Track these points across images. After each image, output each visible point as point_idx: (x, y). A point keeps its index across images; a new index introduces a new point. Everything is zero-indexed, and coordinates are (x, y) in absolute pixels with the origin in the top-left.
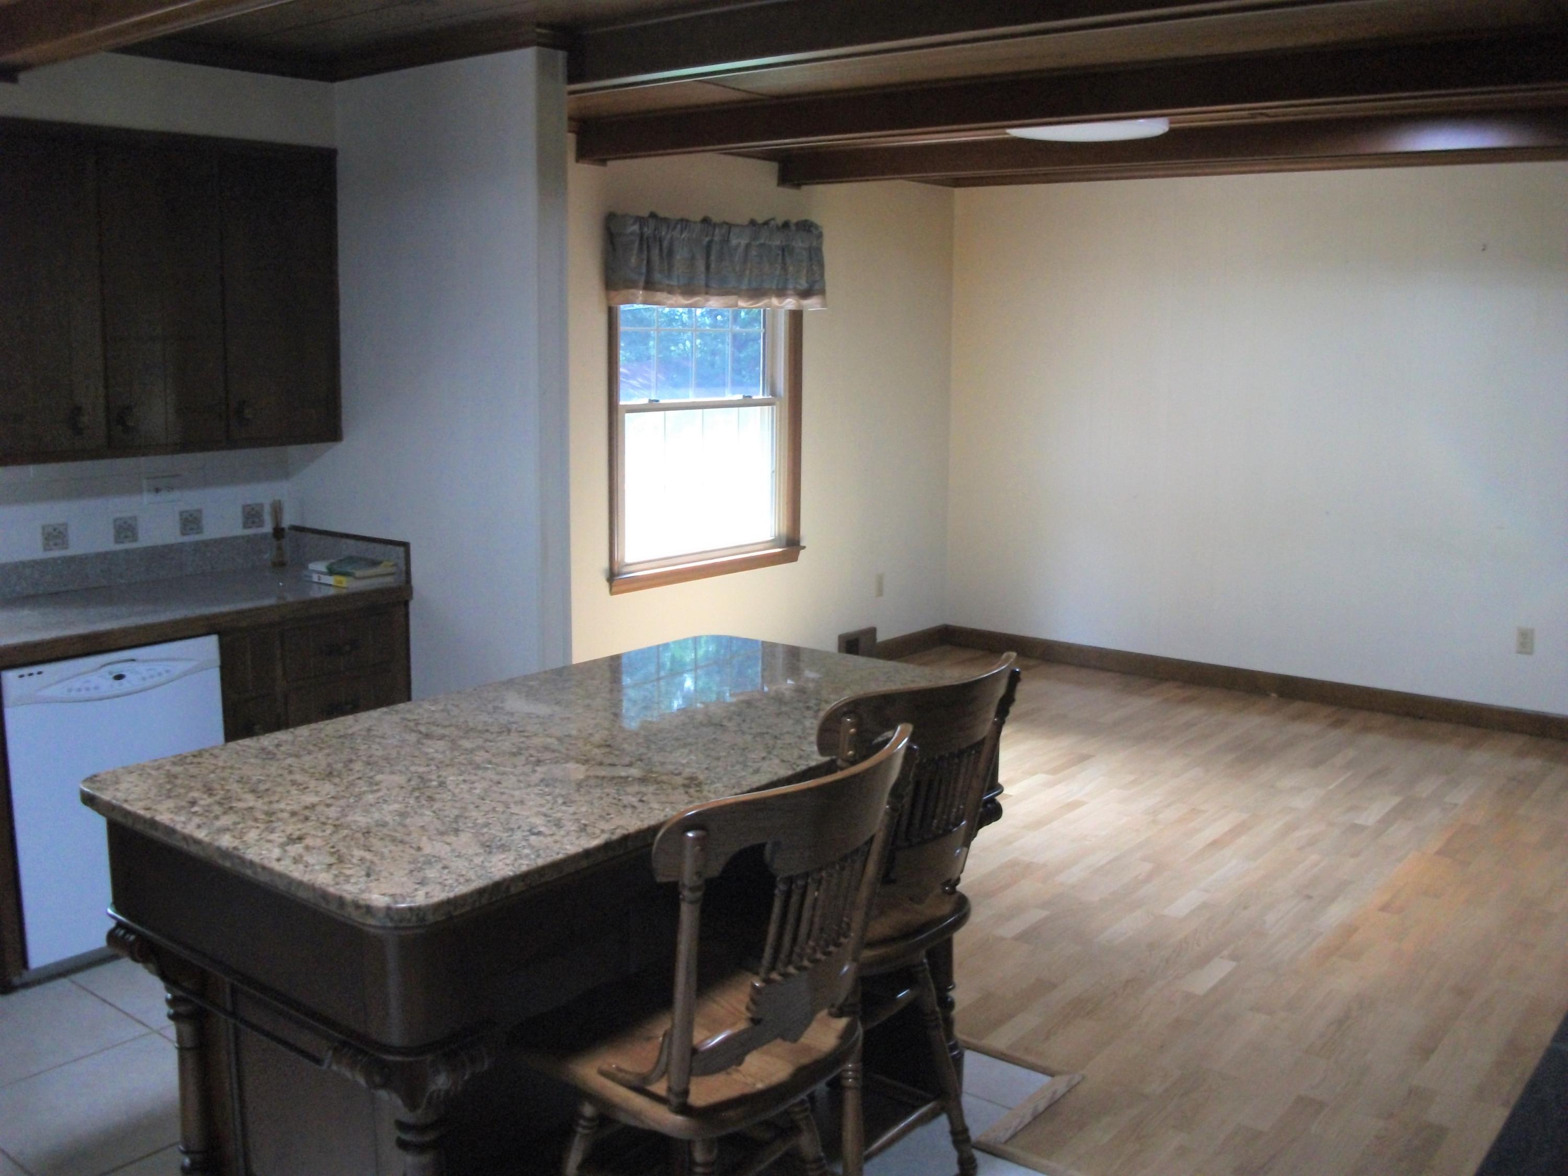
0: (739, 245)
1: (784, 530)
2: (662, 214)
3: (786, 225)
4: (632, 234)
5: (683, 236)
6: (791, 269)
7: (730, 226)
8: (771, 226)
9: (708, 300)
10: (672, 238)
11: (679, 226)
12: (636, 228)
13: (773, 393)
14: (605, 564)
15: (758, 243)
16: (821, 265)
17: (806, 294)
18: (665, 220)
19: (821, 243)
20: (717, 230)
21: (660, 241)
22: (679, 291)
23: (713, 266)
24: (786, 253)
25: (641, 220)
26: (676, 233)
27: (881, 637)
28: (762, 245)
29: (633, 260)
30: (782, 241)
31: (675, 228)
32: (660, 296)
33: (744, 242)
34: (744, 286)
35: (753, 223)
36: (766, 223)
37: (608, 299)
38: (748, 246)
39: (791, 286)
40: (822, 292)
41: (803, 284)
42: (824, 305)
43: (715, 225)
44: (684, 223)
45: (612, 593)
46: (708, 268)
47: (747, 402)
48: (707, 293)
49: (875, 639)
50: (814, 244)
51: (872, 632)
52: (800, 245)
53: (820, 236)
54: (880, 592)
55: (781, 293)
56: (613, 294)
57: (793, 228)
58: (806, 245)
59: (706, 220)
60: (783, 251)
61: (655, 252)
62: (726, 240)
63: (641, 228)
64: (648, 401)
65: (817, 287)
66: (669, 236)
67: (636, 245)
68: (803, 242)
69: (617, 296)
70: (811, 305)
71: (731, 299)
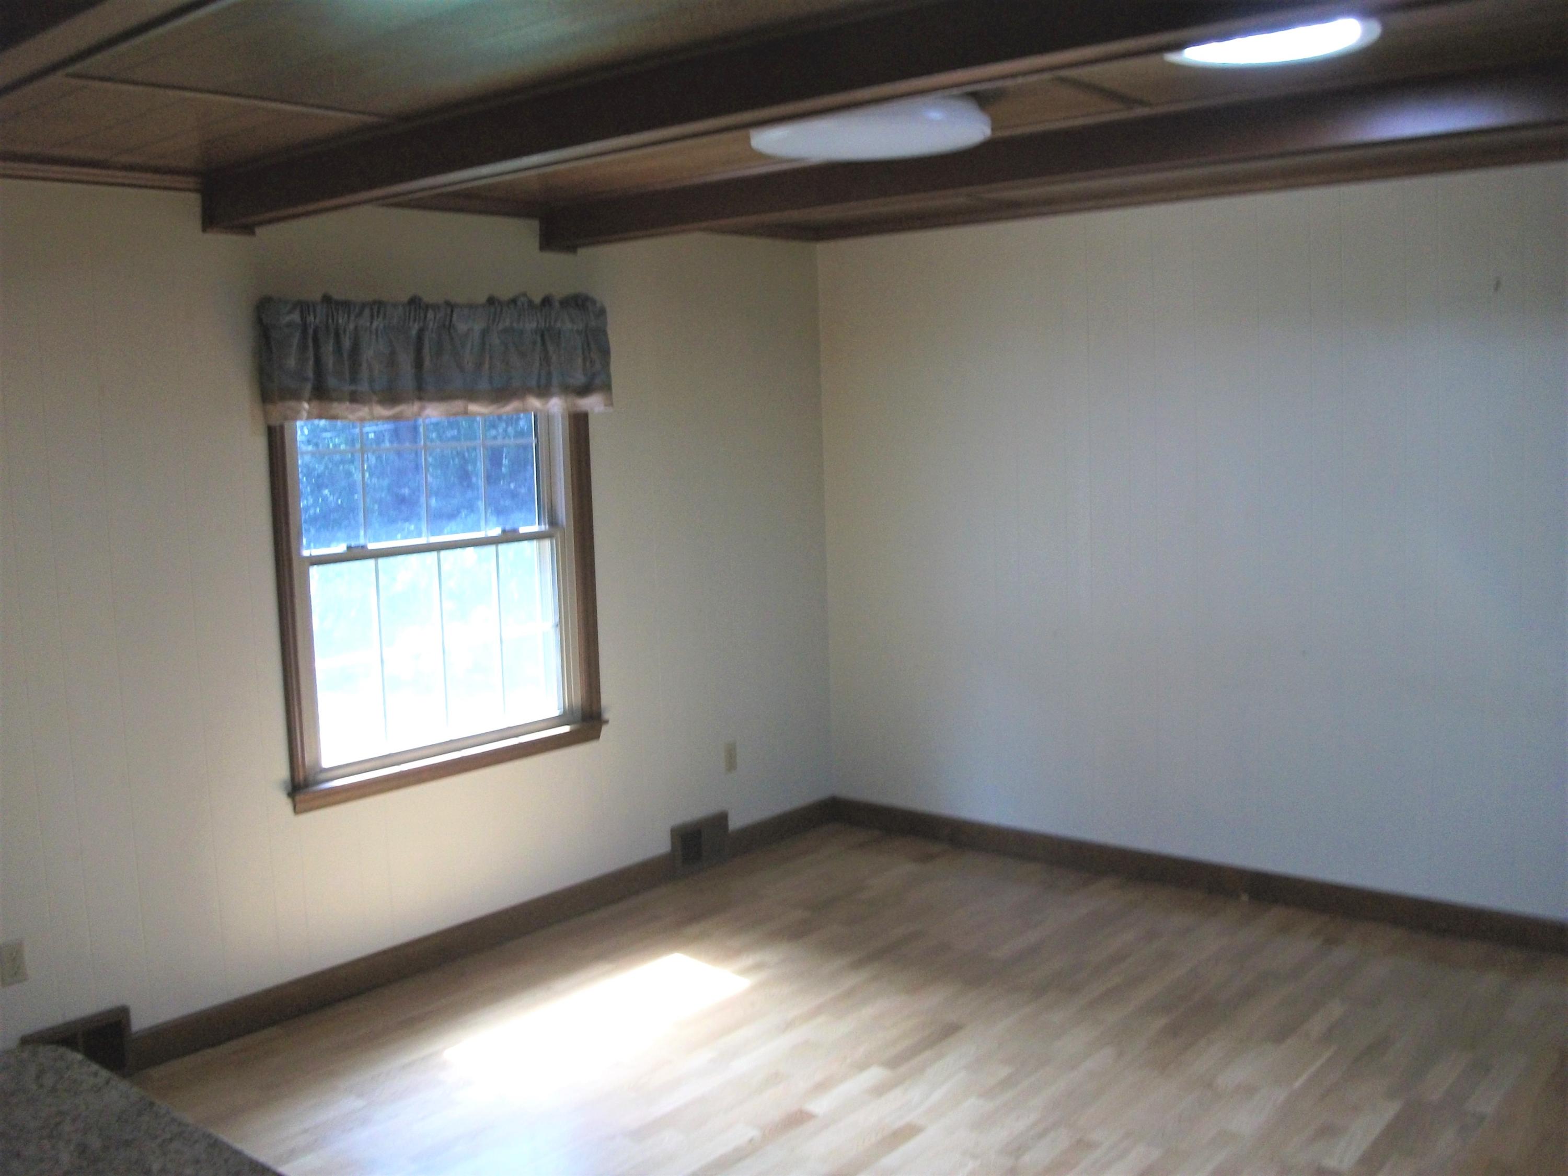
0: (471, 330)
1: (578, 699)
2: (336, 296)
3: (547, 301)
4: (289, 325)
5: (375, 324)
6: (554, 358)
7: (451, 306)
8: (519, 303)
9: (422, 409)
10: (356, 328)
11: (367, 312)
12: (296, 317)
13: (553, 522)
14: (282, 771)
15: (501, 327)
16: (605, 352)
17: (584, 391)
18: (346, 305)
19: (605, 324)
20: (430, 315)
21: (337, 335)
22: (375, 398)
23: (427, 363)
24: (547, 337)
25: (304, 307)
26: (364, 321)
27: (736, 822)
28: (505, 331)
29: (291, 363)
30: (538, 322)
31: (360, 314)
32: (338, 408)
33: (478, 327)
34: (484, 385)
35: (491, 301)
36: (514, 301)
37: (266, 414)
38: (485, 333)
39: (555, 381)
40: (606, 387)
41: (579, 378)
42: (610, 403)
43: (427, 307)
44: (378, 306)
45: (296, 810)
46: (419, 364)
47: (510, 537)
48: (420, 399)
49: (726, 826)
50: (593, 323)
51: (721, 820)
52: (569, 325)
53: (602, 312)
54: (731, 765)
55: (543, 392)
56: (270, 407)
57: (557, 304)
58: (581, 326)
59: (414, 302)
60: (542, 336)
61: (328, 348)
62: (448, 327)
63: (303, 318)
64: (345, 548)
65: (598, 381)
66: (351, 326)
67: (295, 341)
68: (572, 321)
69: (277, 411)
70: (593, 404)
71: (458, 405)
